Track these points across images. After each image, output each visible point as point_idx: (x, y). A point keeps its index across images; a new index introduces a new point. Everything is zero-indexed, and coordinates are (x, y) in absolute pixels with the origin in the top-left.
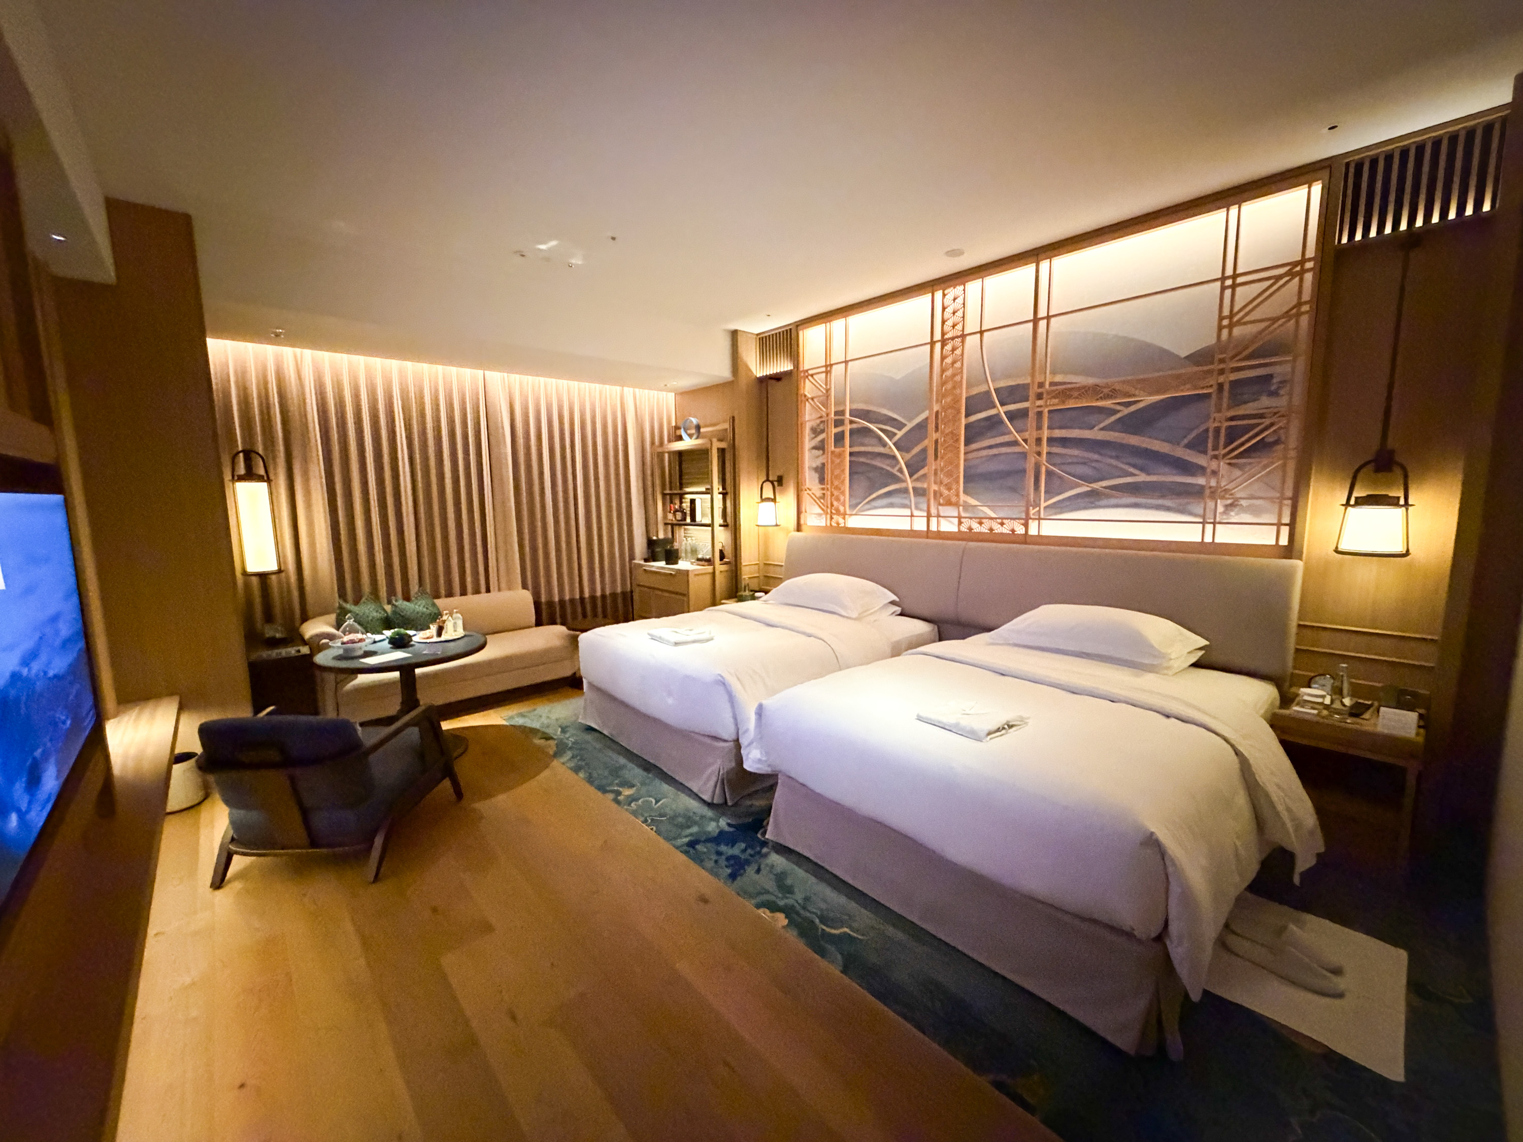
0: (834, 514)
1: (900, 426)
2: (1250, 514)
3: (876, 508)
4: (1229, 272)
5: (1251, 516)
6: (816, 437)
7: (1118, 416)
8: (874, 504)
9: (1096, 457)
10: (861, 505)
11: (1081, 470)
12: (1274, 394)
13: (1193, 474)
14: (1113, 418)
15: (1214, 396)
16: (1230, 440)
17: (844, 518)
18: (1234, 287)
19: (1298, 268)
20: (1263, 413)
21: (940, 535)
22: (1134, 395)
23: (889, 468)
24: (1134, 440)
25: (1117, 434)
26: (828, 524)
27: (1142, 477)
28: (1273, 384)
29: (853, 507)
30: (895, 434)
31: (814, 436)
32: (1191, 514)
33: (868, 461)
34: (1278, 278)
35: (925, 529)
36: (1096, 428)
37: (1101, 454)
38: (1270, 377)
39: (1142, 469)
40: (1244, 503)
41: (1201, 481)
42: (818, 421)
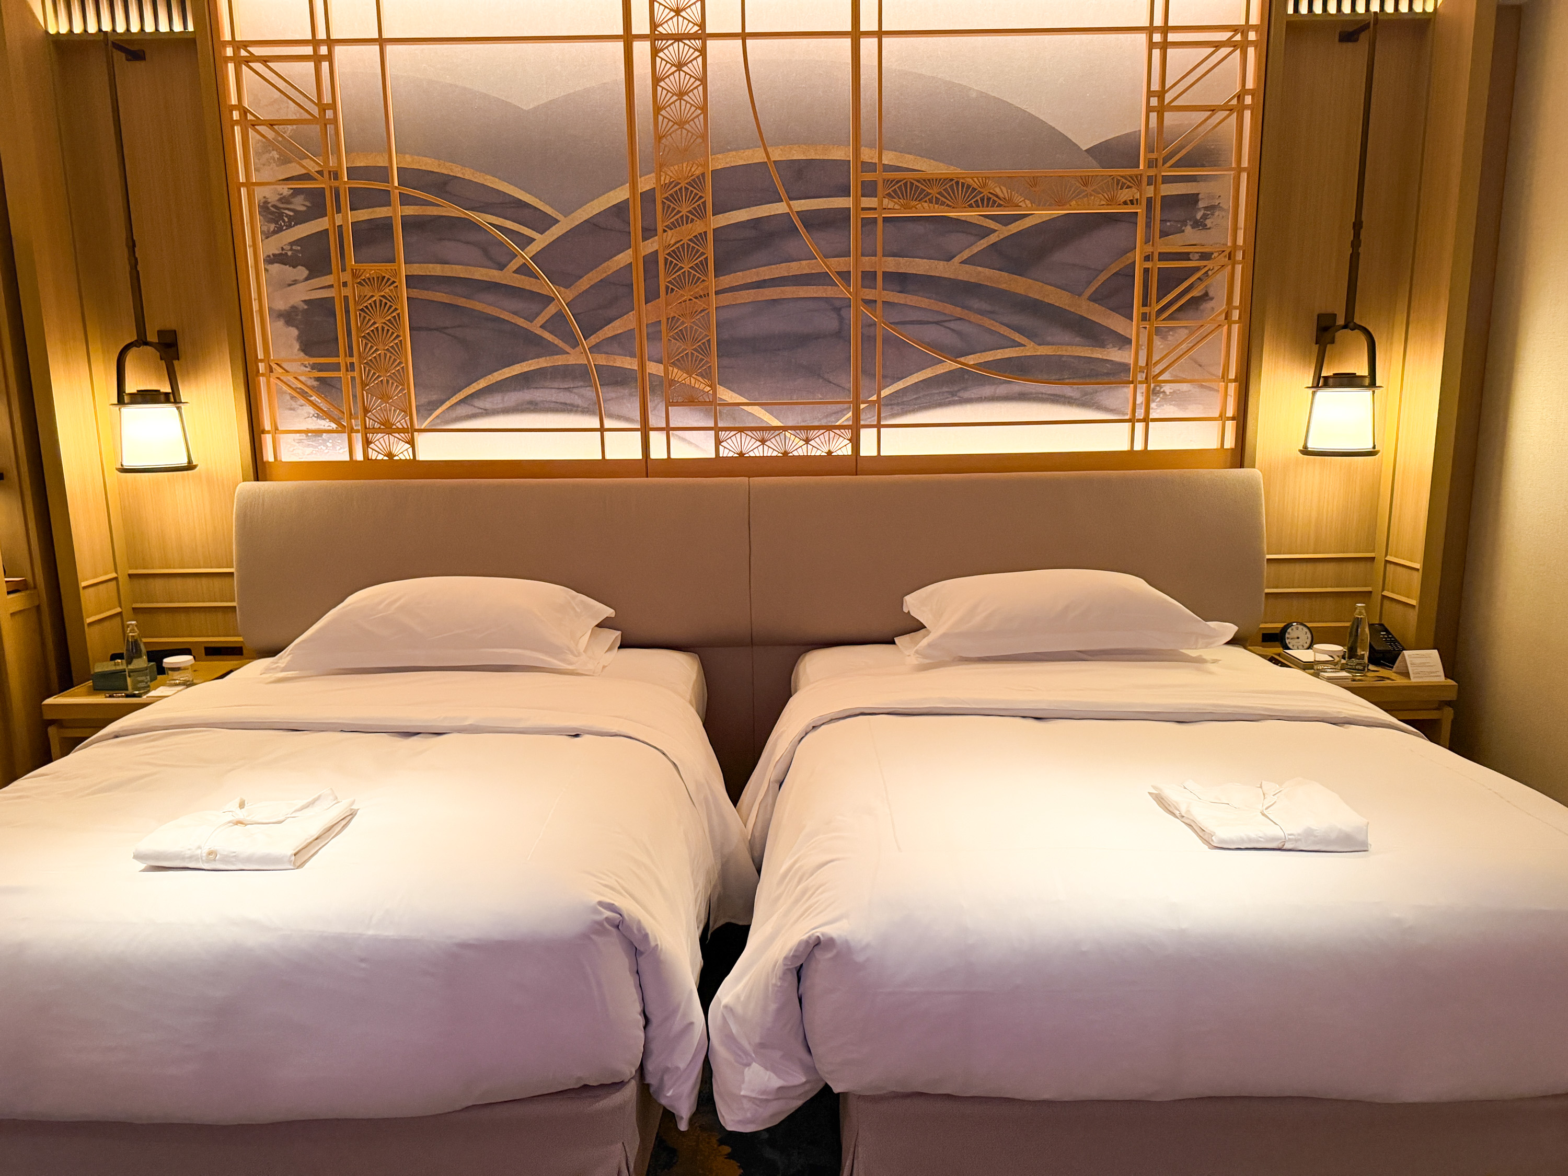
0: (375, 431)
1: (543, 222)
2: (1174, 405)
3: (487, 413)
4: (1158, 21)
5: (1176, 409)
6: (279, 230)
7: (993, 238)
8: (481, 403)
9: (958, 311)
10: (444, 407)
11: (933, 333)
12: (1199, 225)
13: (1102, 345)
14: (983, 244)
15: (1141, 221)
16: (1163, 291)
17: (412, 443)
18: (1165, 46)
19: (1238, 37)
20: (1188, 253)
21: (672, 467)
22: (1017, 206)
23: (521, 322)
24: (1020, 285)
25: (987, 271)
26: (359, 457)
27: (1031, 349)
28: (1199, 209)
29: (427, 408)
30: (531, 240)
31: (272, 227)
32: (1099, 407)
33: (462, 302)
34: (1217, 45)
35: (639, 456)
36: (957, 260)
37: (963, 307)
38: (1193, 199)
39: (1031, 335)
40: (1167, 388)
41: (1116, 355)
42: (285, 190)
